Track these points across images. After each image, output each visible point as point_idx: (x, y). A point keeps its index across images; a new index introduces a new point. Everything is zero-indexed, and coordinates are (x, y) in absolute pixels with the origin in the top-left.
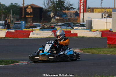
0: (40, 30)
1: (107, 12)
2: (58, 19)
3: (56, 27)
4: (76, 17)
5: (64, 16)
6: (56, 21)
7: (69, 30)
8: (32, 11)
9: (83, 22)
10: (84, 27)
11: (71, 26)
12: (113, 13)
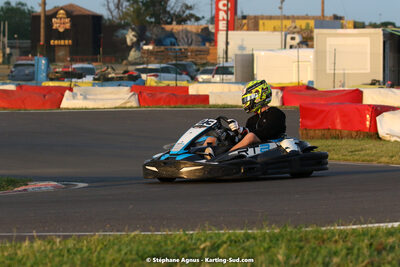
0: (94, 85)
1: (297, 30)
2: (148, 50)
3: (144, 76)
4: (204, 44)
5: (168, 41)
6: (142, 57)
7: (184, 84)
8: (68, 26)
9: (227, 61)
10: (230, 77)
11: (187, 74)
12: (316, 32)
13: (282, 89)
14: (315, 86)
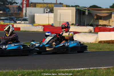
1: (48, 7)
2: (1, 13)
4: (19, 11)
5: (7, 10)
7: (12, 24)
10: (27, 22)
12: (54, 8)
14: (54, 25)
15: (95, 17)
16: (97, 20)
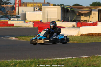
1: (38, 6)
5: (3, 9)
7: (7, 21)
9: (19, 15)
10: (19, 19)
12: (43, 7)
13: (34, 22)
14: (42, 21)
15: (78, 14)
16: (79, 17)
